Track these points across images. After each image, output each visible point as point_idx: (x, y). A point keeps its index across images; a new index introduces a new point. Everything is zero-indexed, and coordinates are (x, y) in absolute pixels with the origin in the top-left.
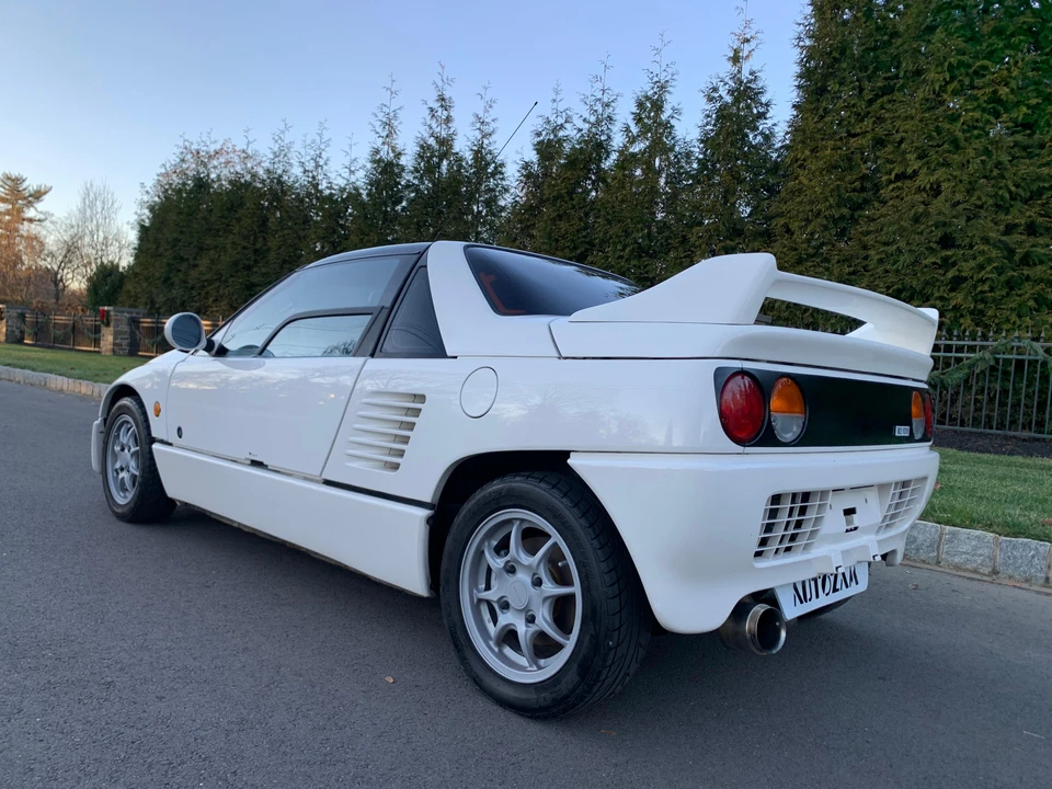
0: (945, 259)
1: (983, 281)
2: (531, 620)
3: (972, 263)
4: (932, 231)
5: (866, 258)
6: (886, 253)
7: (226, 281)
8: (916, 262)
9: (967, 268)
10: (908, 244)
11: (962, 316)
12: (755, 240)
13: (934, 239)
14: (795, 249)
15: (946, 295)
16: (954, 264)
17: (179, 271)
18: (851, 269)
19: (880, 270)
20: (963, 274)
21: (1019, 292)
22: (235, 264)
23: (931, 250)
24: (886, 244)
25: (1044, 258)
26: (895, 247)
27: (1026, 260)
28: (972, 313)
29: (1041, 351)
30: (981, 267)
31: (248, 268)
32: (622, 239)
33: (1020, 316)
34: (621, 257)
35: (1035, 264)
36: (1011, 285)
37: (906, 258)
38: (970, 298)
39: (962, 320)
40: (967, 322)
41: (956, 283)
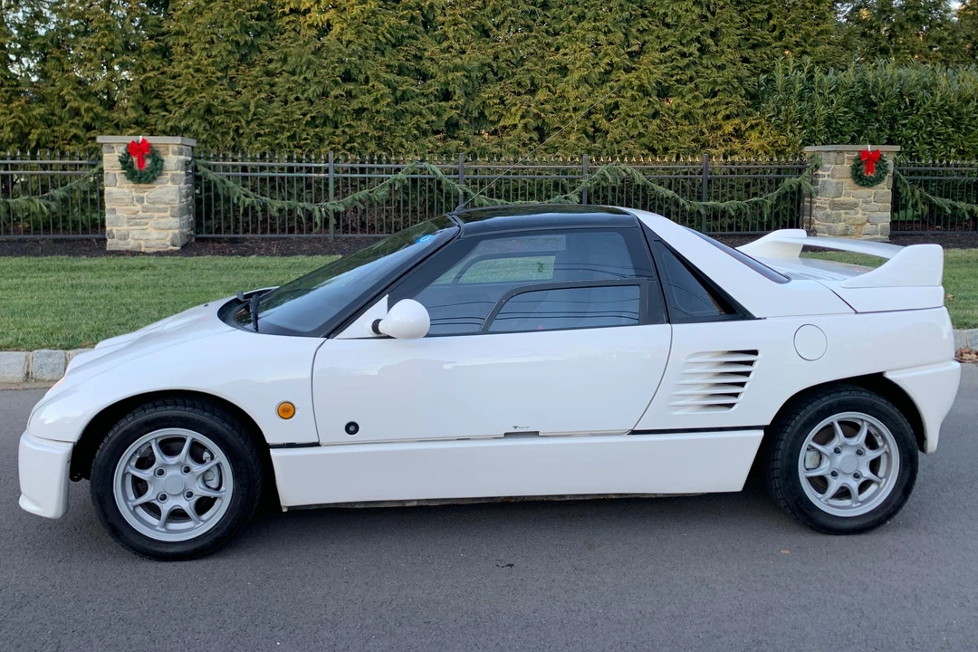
0: (348, 92)
1: (378, 112)
3: (370, 98)
4: (336, 67)
5: (273, 85)
6: (295, 82)
8: (325, 94)
9: (367, 100)
10: (315, 75)
11: (368, 141)
13: (338, 74)
15: (352, 123)
16: (356, 97)
18: (262, 95)
20: (365, 106)
21: (404, 122)
23: (336, 83)
24: (293, 73)
25: (413, 95)
27: (404, 97)
28: (375, 139)
29: (438, 172)
30: (376, 101)
35: (408, 100)
36: (398, 116)
37: (313, 90)
38: (372, 127)
39: (368, 145)
40: (372, 146)
41: (359, 112)
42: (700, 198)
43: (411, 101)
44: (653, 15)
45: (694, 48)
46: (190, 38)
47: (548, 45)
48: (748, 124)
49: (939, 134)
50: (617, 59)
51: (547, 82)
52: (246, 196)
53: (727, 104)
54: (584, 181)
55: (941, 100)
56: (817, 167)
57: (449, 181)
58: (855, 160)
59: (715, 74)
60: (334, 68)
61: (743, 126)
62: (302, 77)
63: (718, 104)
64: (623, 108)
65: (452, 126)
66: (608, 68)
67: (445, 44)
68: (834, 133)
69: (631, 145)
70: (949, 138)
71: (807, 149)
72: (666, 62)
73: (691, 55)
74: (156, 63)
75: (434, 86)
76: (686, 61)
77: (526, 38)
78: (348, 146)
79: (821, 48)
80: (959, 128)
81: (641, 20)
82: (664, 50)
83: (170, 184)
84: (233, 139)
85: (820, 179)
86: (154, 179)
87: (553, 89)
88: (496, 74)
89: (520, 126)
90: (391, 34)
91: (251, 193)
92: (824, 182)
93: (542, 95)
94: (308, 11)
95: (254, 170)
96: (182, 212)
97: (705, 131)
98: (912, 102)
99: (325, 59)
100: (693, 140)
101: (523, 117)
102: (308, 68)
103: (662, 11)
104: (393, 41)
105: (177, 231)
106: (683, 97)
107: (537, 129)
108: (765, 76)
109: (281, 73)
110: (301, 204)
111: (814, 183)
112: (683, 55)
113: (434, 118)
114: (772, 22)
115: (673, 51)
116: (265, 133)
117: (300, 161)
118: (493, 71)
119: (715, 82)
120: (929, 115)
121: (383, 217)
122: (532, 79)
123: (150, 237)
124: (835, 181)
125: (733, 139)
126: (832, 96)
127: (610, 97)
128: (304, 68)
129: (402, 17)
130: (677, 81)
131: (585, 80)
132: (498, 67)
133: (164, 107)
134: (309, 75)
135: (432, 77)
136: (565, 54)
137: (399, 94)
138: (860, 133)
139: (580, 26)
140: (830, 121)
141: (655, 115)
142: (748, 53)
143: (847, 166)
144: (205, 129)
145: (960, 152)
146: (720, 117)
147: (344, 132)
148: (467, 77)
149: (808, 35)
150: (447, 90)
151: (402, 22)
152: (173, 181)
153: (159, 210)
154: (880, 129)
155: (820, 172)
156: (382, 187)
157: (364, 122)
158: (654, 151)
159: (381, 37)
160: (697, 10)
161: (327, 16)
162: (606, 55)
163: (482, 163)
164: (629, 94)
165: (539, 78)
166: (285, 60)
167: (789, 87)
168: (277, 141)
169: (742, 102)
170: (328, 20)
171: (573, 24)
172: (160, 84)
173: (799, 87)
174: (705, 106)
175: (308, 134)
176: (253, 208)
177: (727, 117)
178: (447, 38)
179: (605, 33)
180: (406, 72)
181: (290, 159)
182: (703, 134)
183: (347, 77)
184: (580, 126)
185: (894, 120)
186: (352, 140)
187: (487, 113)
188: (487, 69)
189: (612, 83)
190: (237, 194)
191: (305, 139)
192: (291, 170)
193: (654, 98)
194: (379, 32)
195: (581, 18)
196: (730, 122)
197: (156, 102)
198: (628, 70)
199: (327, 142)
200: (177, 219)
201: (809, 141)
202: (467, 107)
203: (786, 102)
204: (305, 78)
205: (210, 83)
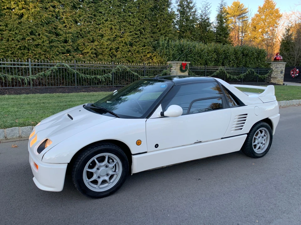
1: (44, 46)
6: (12, 34)
8: (24, 39)
9: (40, 41)
10: (19, 32)
15: (35, 49)
16: (35, 40)
20: (40, 44)
23: (28, 35)
24: (10, 31)
30: (43, 42)
35: (53, 42)
36: (51, 47)
37: (19, 37)
38: (42, 51)
39: (42, 57)
41: (37, 45)
42: (143, 76)
43: (55, 43)
44: (127, 21)
45: (138, 32)
47: (97, 28)
48: (153, 55)
49: (196, 59)
50: (118, 34)
51: (97, 39)
53: (148, 49)
54: (113, 70)
55: (197, 50)
56: (171, 67)
57: (71, 69)
58: (181, 65)
59: (144, 40)
60: (27, 30)
61: (152, 55)
62: (14, 32)
63: (146, 49)
64: (120, 49)
66: (115, 36)
67: (64, 25)
68: (174, 59)
69: (124, 60)
70: (198, 60)
71: (169, 62)
72: (131, 36)
73: (138, 34)
75: (62, 38)
76: (137, 36)
77: (90, 25)
78: (34, 57)
79: (170, 35)
80: (200, 58)
81: (124, 23)
82: (131, 32)
85: (172, 70)
87: (99, 41)
88: (81, 36)
89: (90, 52)
90: (46, 19)
92: (173, 71)
93: (96, 43)
94: (14, 9)
97: (143, 56)
98: (191, 51)
99: (23, 26)
100: (140, 59)
101: (91, 50)
102: (16, 29)
103: (129, 21)
104: (47, 22)
106: (136, 46)
107: (95, 54)
108: (157, 42)
109: (5, 30)
110: (19, 76)
111: (170, 71)
112: (136, 34)
114: (158, 27)
115: (133, 33)
118: (80, 35)
119: (145, 43)
120: (194, 54)
122: (93, 38)
124: (176, 71)
125: (150, 59)
126: (174, 48)
127: (117, 45)
128: (15, 29)
129: (49, 14)
130: (134, 41)
131: (109, 39)
132: (82, 33)
134: (17, 32)
135: (61, 35)
136: (102, 31)
137: (50, 40)
138: (179, 58)
139: (106, 22)
140: (173, 55)
141: (129, 51)
142: (152, 35)
143: (179, 67)
145: (201, 64)
146: (146, 52)
147: (32, 52)
148: (72, 36)
149: (166, 31)
150: (66, 40)
151: (50, 16)
154: (184, 58)
155: (172, 69)
156: (49, 71)
157: (39, 49)
158: (129, 61)
159: (42, 20)
160: (139, 21)
161: (22, 11)
162: (115, 32)
163: (79, 64)
164: (122, 45)
165: (95, 38)
166: (6, 26)
167: (163, 45)
168: (7, 55)
169: (152, 49)
170: (22, 13)
171: (104, 22)
173: (166, 45)
174: (143, 49)
175: (18, 52)
177: (148, 53)
178: (64, 23)
179: (114, 26)
180: (52, 33)
182: (142, 57)
183: (32, 33)
184: (108, 53)
185: (187, 55)
186: (35, 55)
187: (79, 48)
188: (78, 34)
189: (117, 41)
191: (18, 54)
193: (129, 46)
194: (42, 19)
195: (106, 20)
196: (149, 54)
198: (121, 37)
199: (26, 55)
201: (168, 60)
202: (73, 45)
203: (163, 49)
204: (15, 33)
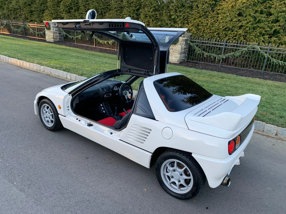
0: (239, 20)
1: (247, 27)
2: (179, 181)
3: (246, 22)
4: (236, 11)
5: (218, 17)
6: (224, 16)
7: (23, 9)
9: (244, 23)
10: (230, 14)
11: (241, 36)
12: (188, 9)
13: (237, 14)
14: (199, 13)
15: (237, 30)
16: (241, 22)
17: (5, 4)
18: (214, 21)
19: (221, 21)
20: (243, 25)
21: (256, 30)
22: (25, 3)
23: (236, 17)
24: (224, 14)
25: (263, 21)
26: (226, 15)
27: (259, 22)
28: (243, 36)
29: (259, 49)
30: (248, 23)
31: (30, 5)
32: (150, 6)
33: (255, 37)
34: (149, 11)
35: (261, 23)
36: (254, 28)
37: (228, 19)
38: (244, 32)
39: (241, 38)
40: (242, 38)
41: (241, 27)
43: (262, 23)
46: (198, 3)
52: (199, 51)
57: (263, 52)
65: (276, 32)
74: (188, 10)
75: (272, 18)
78: (234, 38)
83: (179, 45)
84: (202, 33)
86: (176, 44)
91: (200, 50)
95: (205, 43)
96: (181, 53)
105: (179, 58)
109: (220, 14)
110: (213, 55)
113: (269, 29)
116: (210, 32)
117: (218, 41)
121: (240, 61)
123: (173, 59)
128: (227, 12)
133: (188, 23)
134: (228, 14)
137: (257, 20)
144: (196, 30)
147: (234, 33)
152: (180, 45)
153: (176, 52)
156: (239, 52)
157: (241, 30)
166: (223, 9)
168: (214, 35)
172: (188, 17)
175: (222, 33)
176: (200, 54)
180: (264, 12)
181: (216, 40)
183: (240, 15)
186: (236, 36)
190: (196, 50)
191: (222, 35)
192: (215, 44)
197: (186, 22)
199: (228, 36)
200: (180, 55)
202: (285, 26)
205: (200, 17)
